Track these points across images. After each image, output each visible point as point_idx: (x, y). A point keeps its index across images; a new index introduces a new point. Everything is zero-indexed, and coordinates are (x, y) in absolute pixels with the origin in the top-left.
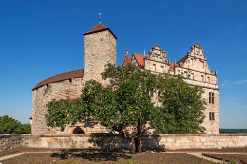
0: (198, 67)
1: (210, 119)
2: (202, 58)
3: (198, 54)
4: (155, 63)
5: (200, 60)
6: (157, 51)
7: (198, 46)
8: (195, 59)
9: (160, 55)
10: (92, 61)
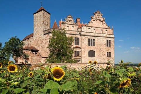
0: (98, 25)
1: (108, 56)
2: (101, 19)
3: (98, 17)
4: (68, 25)
5: (100, 20)
6: (70, 18)
7: (98, 12)
8: (96, 20)
9: (71, 20)
10: (37, 27)
